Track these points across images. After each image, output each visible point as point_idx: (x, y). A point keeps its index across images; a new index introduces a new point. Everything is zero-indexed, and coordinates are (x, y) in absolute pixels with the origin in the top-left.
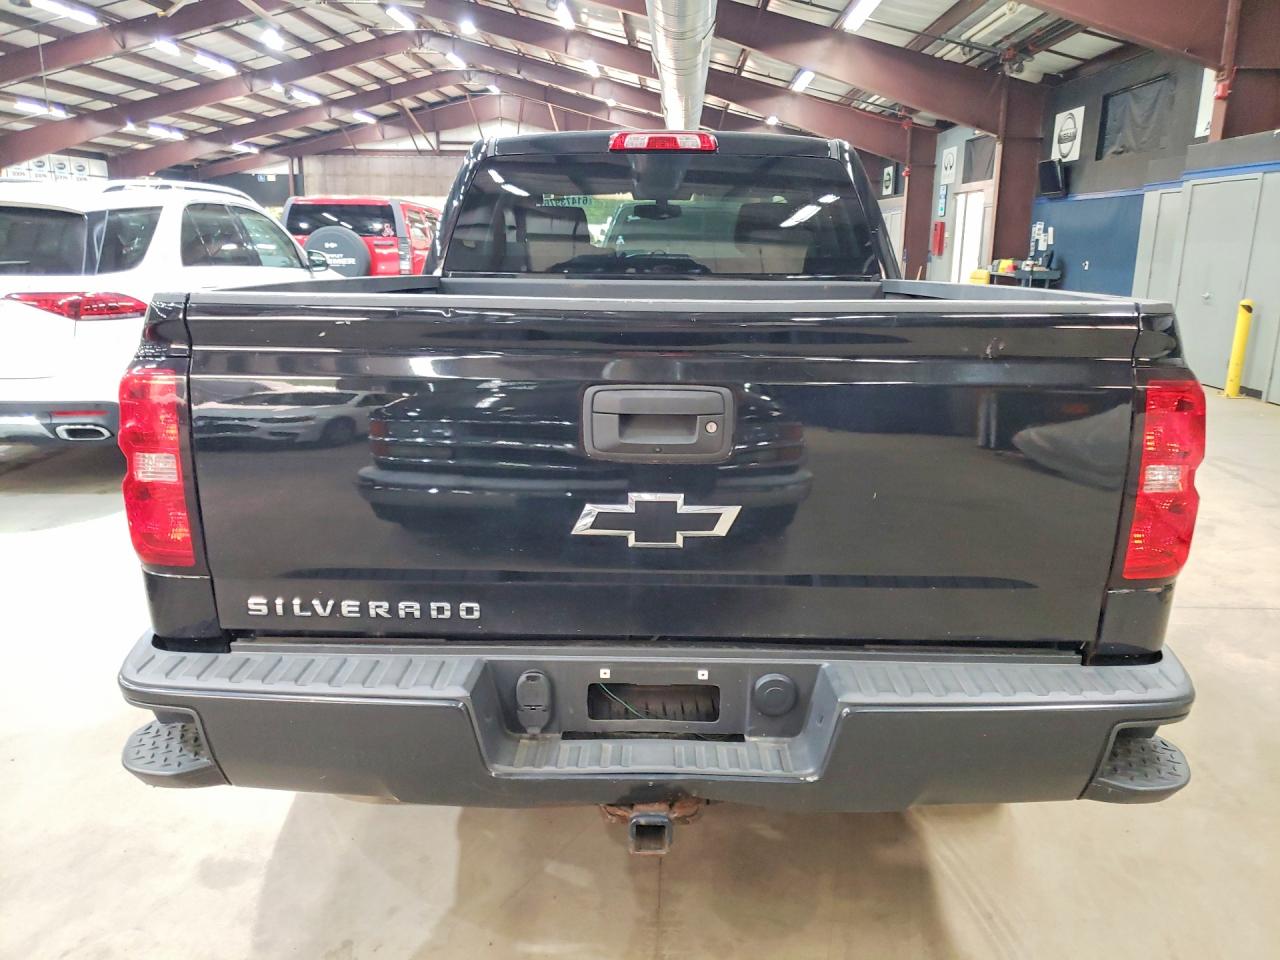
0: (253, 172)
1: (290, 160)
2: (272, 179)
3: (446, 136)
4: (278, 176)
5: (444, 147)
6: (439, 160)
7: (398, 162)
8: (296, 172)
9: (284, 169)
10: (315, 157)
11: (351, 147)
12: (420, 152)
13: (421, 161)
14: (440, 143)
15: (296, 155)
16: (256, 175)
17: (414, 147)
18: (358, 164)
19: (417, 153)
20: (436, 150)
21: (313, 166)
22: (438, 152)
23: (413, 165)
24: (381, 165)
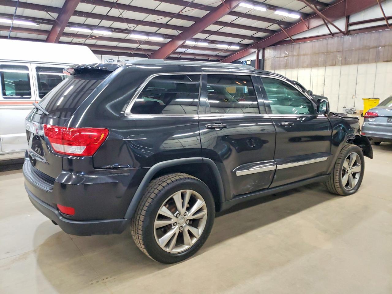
0: (241, 60)
1: (257, 51)
2: (249, 63)
3: (353, 20)
4: (251, 61)
5: (351, 28)
6: (347, 38)
7: (317, 44)
8: (261, 57)
9: (254, 57)
10: (271, 47)
11: (289, 39)
12: (333, 35)
13: (334, 41)
14: (348, 25)
15: (261, 48)
16: (243, 61)
17: (329, 32)
18: (293, 49)
19: (331, 36)
20: (344, 32)
21: (270, 53)
22: (346, 32)
23: (327, 44)
24: (307, 47)
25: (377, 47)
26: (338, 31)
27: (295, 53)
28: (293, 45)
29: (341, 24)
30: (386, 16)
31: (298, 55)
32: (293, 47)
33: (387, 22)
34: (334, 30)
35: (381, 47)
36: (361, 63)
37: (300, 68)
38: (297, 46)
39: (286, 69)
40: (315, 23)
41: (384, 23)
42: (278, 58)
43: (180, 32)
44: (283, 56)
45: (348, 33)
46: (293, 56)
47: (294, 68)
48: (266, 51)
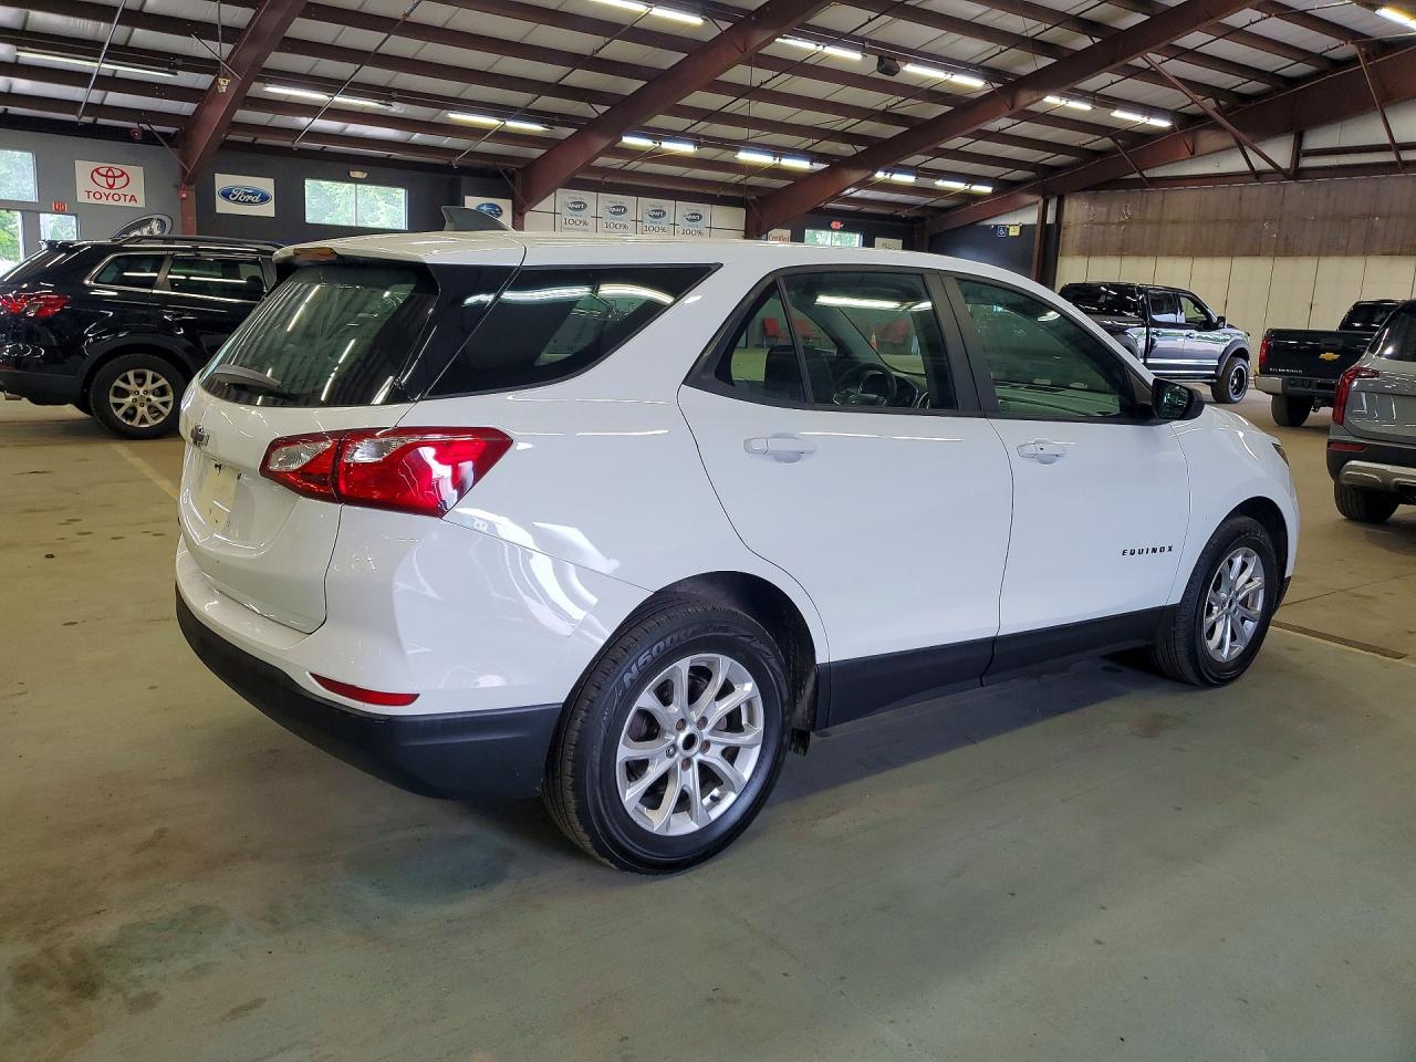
0: (992, 222)
1: (1041, 202)
2: (1014, 232)
3: (1314, 141)
4: (1023, 228)
5: (1307, 163)
6: (1294, 187)
7: (1213, 195)
8: (1050, 219)
9: (1031, 218)
10: (1082, 194)
11: (1137, 175)
12: (1257, 175)
13: (1260, 192)
14: (1298, 153)
15: (1053, 194)
16: (996, 227)
17: (1246, 168)
18: (1147, 203)
19: (1253, 178)
20: (1288, 170)
21: (1077, 210)
22: (1292, 173)
23: (1240, 199)
24: (1184, 202)
25: (1368, 216)
26: (1269, 167)
27: (1151, 214)
28: (1145, 195)
29: (1280, 152)
30: (1398, 140)
31: (1159, 222)
32: (1147, 198)
33: (1398, 156)
34: (1260, 164)
35: (1380, 217)
36: (1327, 255)
37: (1162, 255)
38: (1156, 195)
39: (1122, 256)
40: (1208, 140)
41: (1390, 157)
42: (1100, 224)
43: (861, 148)
44: (1116, 221)
45: (1297, 173)
46: (1143, 222)
47: (1145, 256)
48: (1066, 201)
